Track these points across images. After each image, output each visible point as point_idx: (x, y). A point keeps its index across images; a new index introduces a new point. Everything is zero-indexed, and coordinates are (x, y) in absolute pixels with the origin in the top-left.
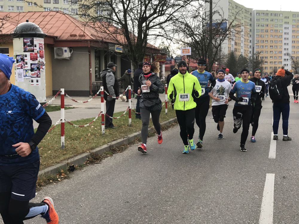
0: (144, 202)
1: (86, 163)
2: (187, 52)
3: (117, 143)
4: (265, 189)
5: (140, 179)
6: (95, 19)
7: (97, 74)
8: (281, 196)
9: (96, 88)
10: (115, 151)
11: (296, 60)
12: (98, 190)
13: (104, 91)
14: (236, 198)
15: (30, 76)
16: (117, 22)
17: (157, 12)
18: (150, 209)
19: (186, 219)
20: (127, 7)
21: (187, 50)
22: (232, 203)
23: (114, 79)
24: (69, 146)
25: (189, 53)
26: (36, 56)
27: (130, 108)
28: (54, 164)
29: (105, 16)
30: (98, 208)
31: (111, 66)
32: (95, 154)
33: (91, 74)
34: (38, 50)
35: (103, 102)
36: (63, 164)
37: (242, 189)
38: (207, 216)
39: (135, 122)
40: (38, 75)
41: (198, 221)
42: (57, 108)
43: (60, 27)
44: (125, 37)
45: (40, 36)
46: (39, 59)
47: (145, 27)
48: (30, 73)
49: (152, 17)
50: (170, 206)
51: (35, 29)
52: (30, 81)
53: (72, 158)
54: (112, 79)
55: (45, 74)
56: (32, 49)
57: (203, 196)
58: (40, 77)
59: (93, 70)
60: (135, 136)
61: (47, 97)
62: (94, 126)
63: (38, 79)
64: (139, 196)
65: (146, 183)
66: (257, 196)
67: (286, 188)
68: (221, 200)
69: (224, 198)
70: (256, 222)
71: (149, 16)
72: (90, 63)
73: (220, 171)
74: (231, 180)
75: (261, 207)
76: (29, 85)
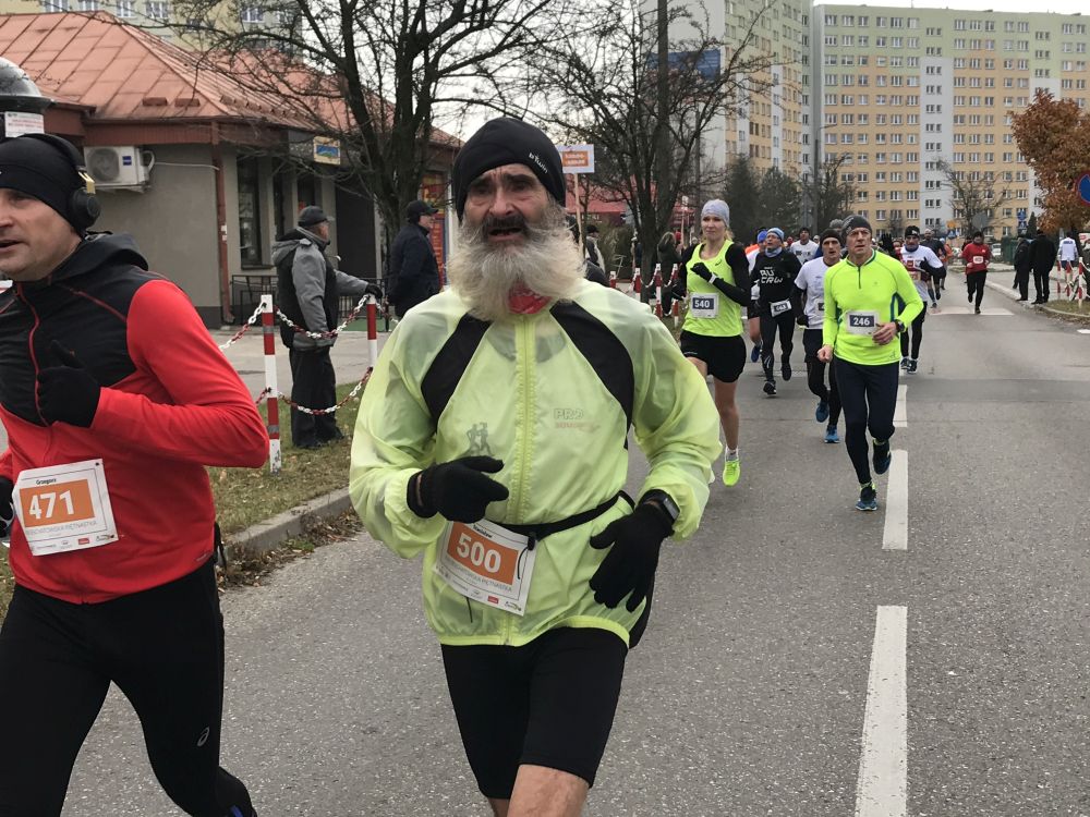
0: (435, 729)
2: (580, 162)
3: (329, 506)
4: (873, 665)
5: (416, 641)
6: (238, 42)
7: (247, 245)
8: (934, 689)
9: (246, 296)
10: (322, 534)
11: (969, 186)
12: (260, 685)
13: (275, 311)
14: (771, 700)
16: (316, 51)
17: (467, 15)
18: (457, 755)
21: (578, 156)
22: (758, 722)
23: (322, 272)
25: (586, 164)
29: (272, 31)
30: (262, 758)
31: (311, 223)
32: (245, 550)
33: (224, 243)
35: (273, 353)
37: (791, 668)
38: (666, 775)
41: (634, 794)
43: (103, 71)
44: (350, 109)
45: (30, 106)
47: (422, 72)
49: (448, 32)
57: (652, 700)
59: (231, 230)
64: (417, 705)
66: (845, 692)
67: (952, 657)
68: (715, 710)
69: (725, 702)
70: (846, 791)
71: (437, 29)
72: (220, 206)
73: (709, 602)
74: (750, 635)
75: (861, 733)
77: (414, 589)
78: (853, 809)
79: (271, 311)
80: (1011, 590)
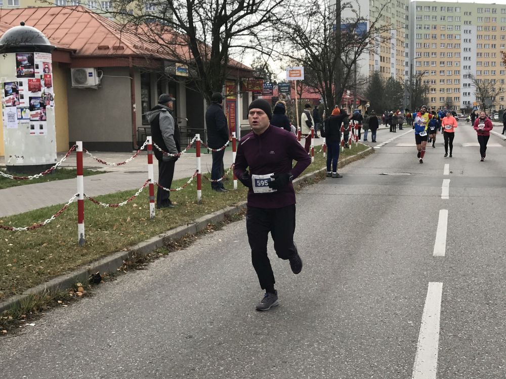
0: (219, 336)
1: (122, 269)
2: (297, 75)
3: (176, 234)
4: (425, 310)
5: (213, 296)
6: (138, 20)
8: (452, 321)
9: (144, 136)
10: (172, 247)
11: (483, 86)
12: (140, 315)
14: (376, 326)
15: (28, 119)
16: (176, 24)
17: (245, 7)
18: (228, 349)
19: (288, 365)
21: (296, 72)
22: (369, 335)
23: (173, 123)
24: (93, 239)
26: (38, 83)
27: (199, 172)
28: (65, 273)
29: (155, 15)
30: (139, 349)
31: (164, 102)
32: (137, 254)
33: (135, 112)
34: (43, 73)
35: (152, 163)
36: (81, 273)
37: (386, 311)
38: (325, 359)
39: (208, 196)
40: (42, 116)
43: (80, 33)
44: (191, 51)
45: (46, 49)
46: (44, 89)
47: (224, 33)
48: (28, 113)
49: (236, 16)
50: (263, 341)
51: (35, 37)
52: (28, 128)
53: (96, 260)
54: (170, 124)
55: (54, 114)
56: (31, 71)
57: (320, 325)
58: (45, 120)
59: (137, 107)
60: (208, 221)
61: (59, 154)
62: (137, 203)
63: (43, 123)
64: (211, 325)
65: (223, 303)
66: (411, 322)
67: (462, 307)
68: (350, 329)
69: (355, 326)
70: (409, 368)
71: (231, 14)
72: (133, 95)
73: (350, 280)
74: (369, 295)
75: (417, 341)
76: (27, 134)
77: (213, 273)
78: (411, 376)
80: (493, 275)
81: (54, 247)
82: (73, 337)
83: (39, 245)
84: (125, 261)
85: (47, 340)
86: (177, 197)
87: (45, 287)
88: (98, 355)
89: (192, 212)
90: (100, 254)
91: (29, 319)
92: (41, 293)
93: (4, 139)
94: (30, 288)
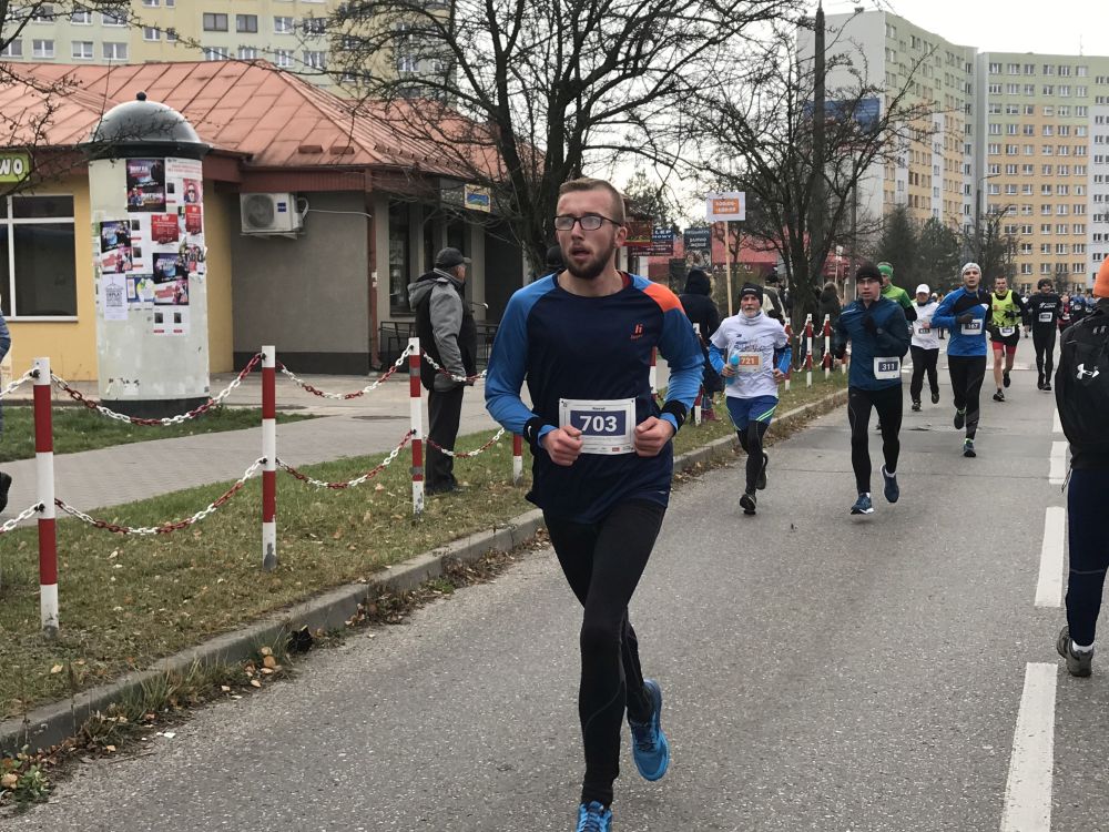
0: (570, 769)
1: (355, 621)
2: (730, 210)
3: (470, 549)
4: (1020, 721)
5: (553, 683)
6: (391, 90)
7: (397, 292)
8: (1081, 746)
9: (394, 341)
10: (462, 576)
12: (397, 720)
13: (422, 354)
14: (913, 753)
15: (149, 301)
16: (471, 99)
17: (620, 63)
20: (508, 44)
21: (728, 204)
22: (898, 774)
23: (460, 309)
24: (293, 557)
25: (737, 212)
28: (235, 627)
29: (428, 78)
30: (397, 790)
31: (449, 265)
32: (387, 589)
33: (375, 290)
34: (182, 203)
35: (419, 396)
36: (271, 626)
37: (935, 721)
38: (801, 822)
40: (181, 294)
42: (248, 417)
43: (261, 119)
44: (501, 156)
45: (190, 151)
46: (184, 236)
47: (574, 119)
48: (150, 289)
49: (602, 79)
51: (169, 125)
52: (149, 319)
53: (300, 601)
54: (453, 310)
55: (205, 291)
56: (157, 199)
57: (790, 748)
58: (186, 304)
59: (381, 278)
60: (537, 523)
61: (213, 377)
62: (384, 483)
63: (181, 309)
64: (552, 744)
66: (990, 747)
68: (855, 760)
69: (866, 753)
71: (590, 77)
72: (371, 253)
73: (853, 654)
74: (894, 687)
75: (1004, 788)
76: (147, 332)
77: (551, 634)
79: (418, 354)
81: (211, 572)
82: (258, 762)
83: (179, 567)
84: (363, 604)
85: (201, 768)
86: (469, 470)
87: (195, 655)
88: (311, 802)
89: (501, 503)
90: (310, 588)
91: (161, 723)
92: (186, 669)
93: (99, 344)
94: (163, 656)
